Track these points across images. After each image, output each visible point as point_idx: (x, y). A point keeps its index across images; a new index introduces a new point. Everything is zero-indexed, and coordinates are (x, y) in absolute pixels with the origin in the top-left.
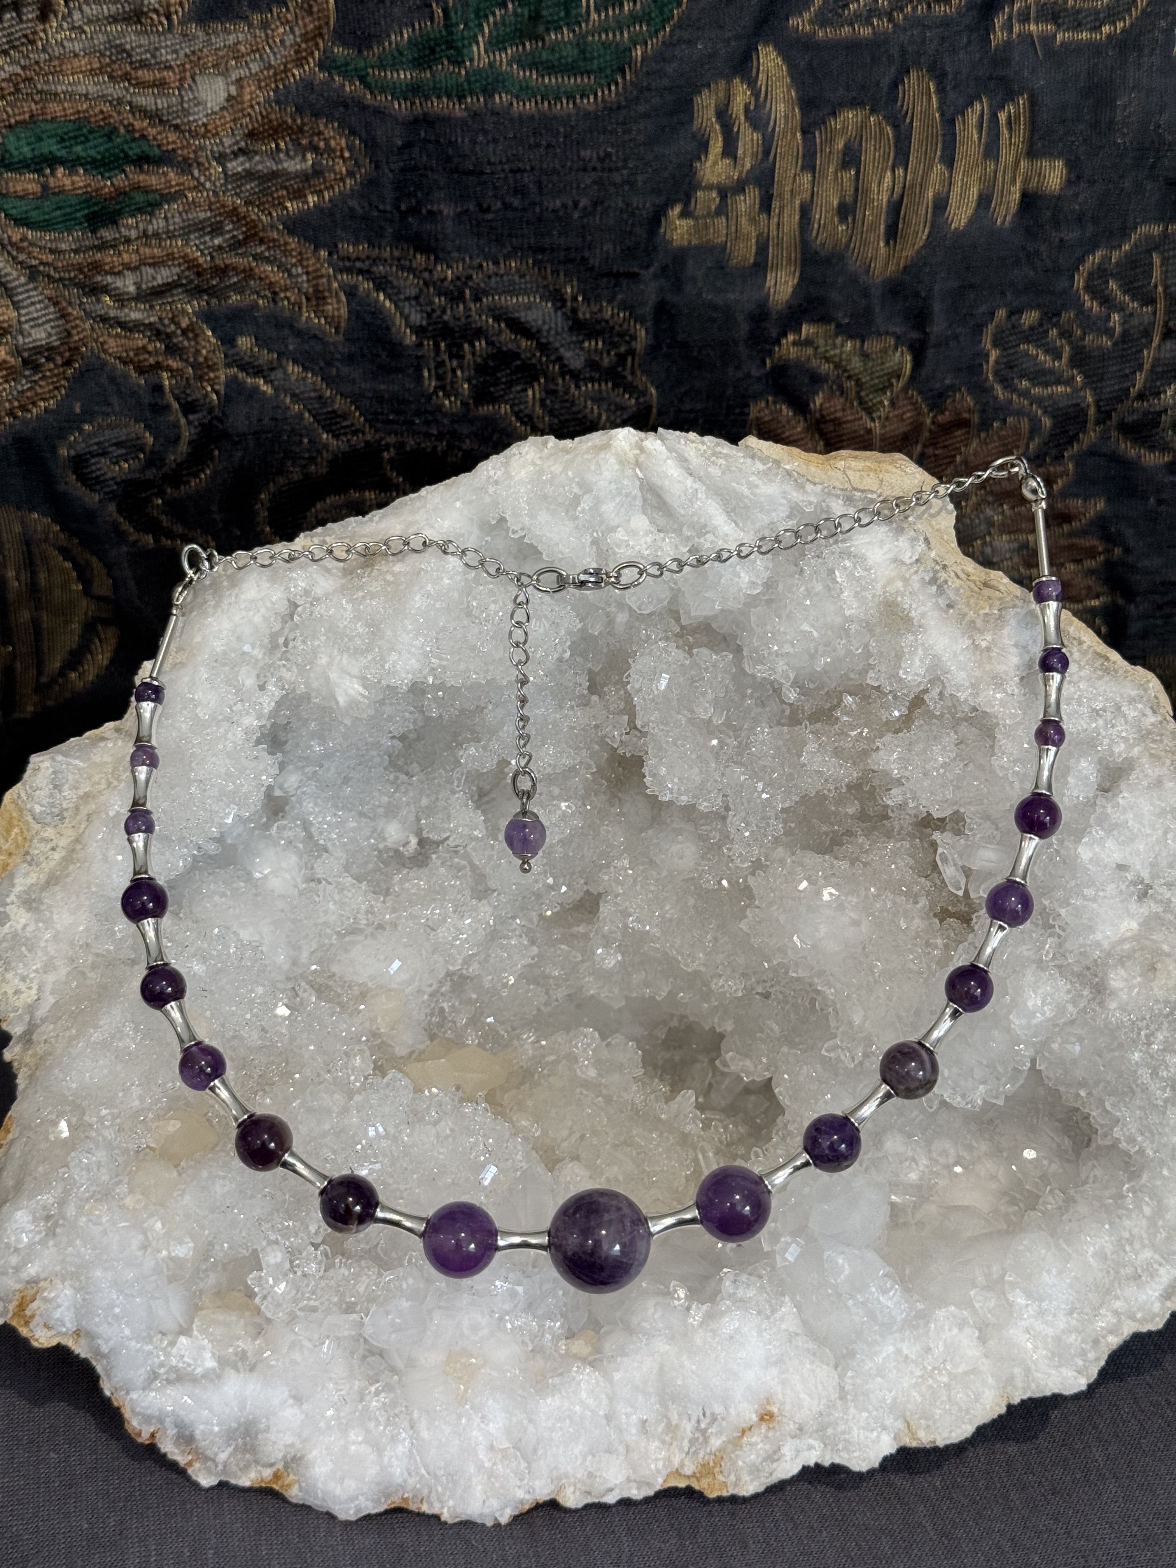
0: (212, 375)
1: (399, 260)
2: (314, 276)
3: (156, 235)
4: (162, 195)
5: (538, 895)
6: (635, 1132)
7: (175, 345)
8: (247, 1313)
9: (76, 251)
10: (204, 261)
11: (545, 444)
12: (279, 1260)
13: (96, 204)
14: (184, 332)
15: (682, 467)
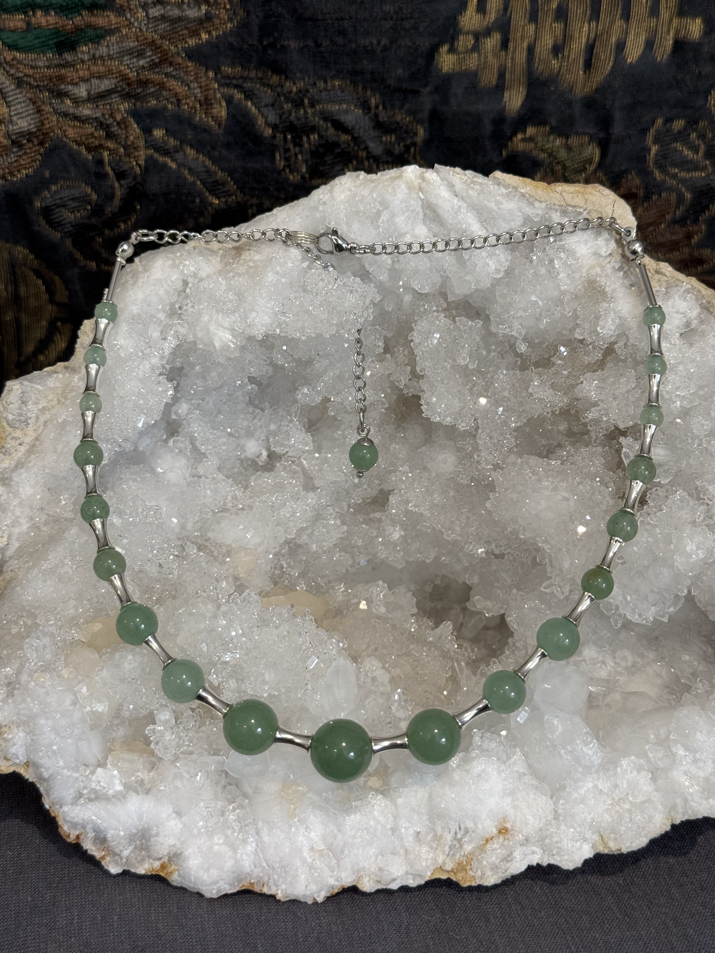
0: (136, 154)
1: (261, 79)
2: (205, 89)
3: (101, 57)
4: (106, 31)
5: (348, 492)
6: (411, 647)
7: (112, 132)
8: (145, 755)
9: (48, 67)
10: (132, 75)
11: (358, 177)
12: (167, 717)
13: (63, 36)
14: (118, 124)
15: (451, 191)
